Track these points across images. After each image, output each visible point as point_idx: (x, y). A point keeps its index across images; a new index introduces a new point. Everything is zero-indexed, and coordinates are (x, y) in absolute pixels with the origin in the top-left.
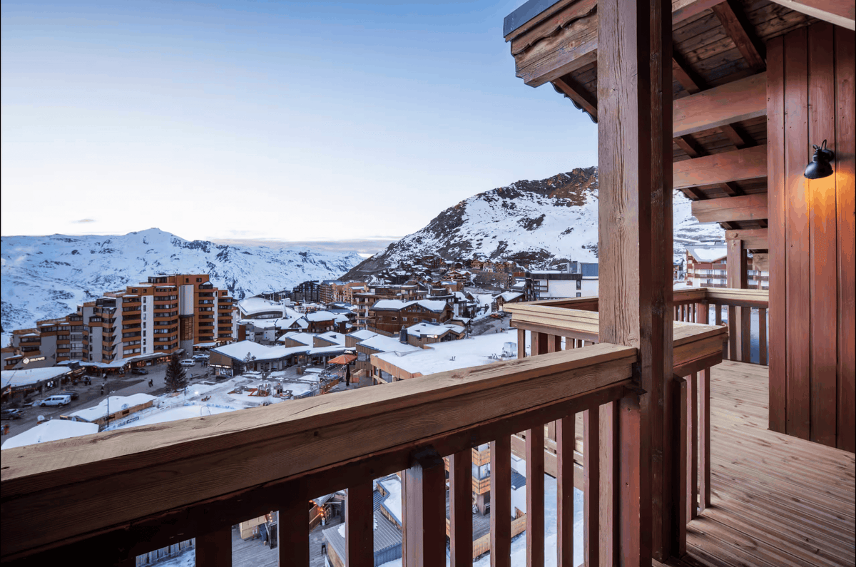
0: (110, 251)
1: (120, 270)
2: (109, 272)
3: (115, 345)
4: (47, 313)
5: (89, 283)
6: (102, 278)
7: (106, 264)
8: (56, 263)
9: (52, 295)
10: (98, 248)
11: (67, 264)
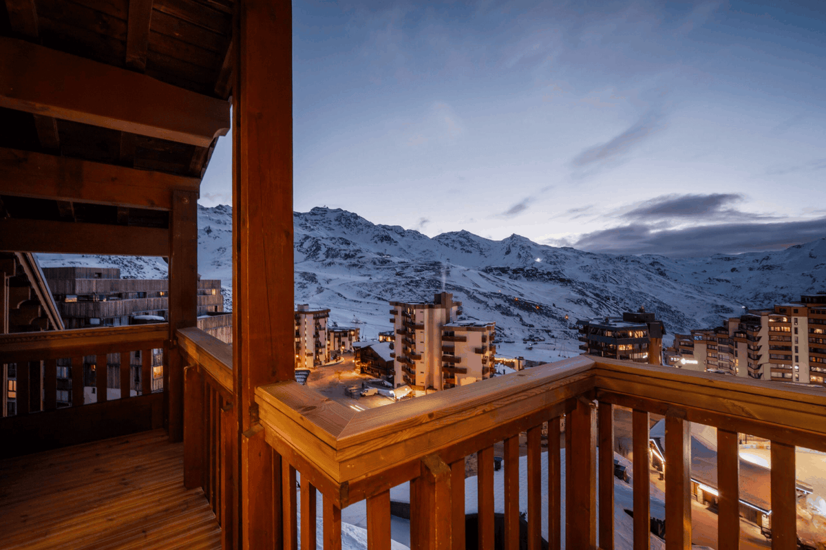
0: (770, 268)
1: (782, 288)
2: (770, 289)
3: (761, 365)
4: (710, 325)
5: (748, 299)
6: (761, 295)
7: (765, 281)
8: (717, 280)
9: (714, 309)
10: (757, 265)
11: (727, 281)
